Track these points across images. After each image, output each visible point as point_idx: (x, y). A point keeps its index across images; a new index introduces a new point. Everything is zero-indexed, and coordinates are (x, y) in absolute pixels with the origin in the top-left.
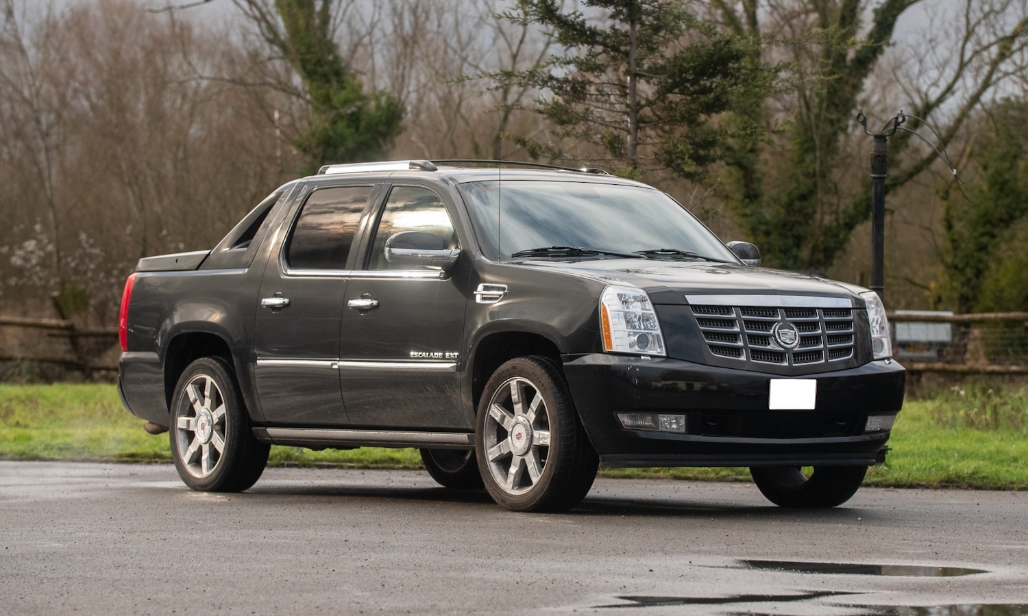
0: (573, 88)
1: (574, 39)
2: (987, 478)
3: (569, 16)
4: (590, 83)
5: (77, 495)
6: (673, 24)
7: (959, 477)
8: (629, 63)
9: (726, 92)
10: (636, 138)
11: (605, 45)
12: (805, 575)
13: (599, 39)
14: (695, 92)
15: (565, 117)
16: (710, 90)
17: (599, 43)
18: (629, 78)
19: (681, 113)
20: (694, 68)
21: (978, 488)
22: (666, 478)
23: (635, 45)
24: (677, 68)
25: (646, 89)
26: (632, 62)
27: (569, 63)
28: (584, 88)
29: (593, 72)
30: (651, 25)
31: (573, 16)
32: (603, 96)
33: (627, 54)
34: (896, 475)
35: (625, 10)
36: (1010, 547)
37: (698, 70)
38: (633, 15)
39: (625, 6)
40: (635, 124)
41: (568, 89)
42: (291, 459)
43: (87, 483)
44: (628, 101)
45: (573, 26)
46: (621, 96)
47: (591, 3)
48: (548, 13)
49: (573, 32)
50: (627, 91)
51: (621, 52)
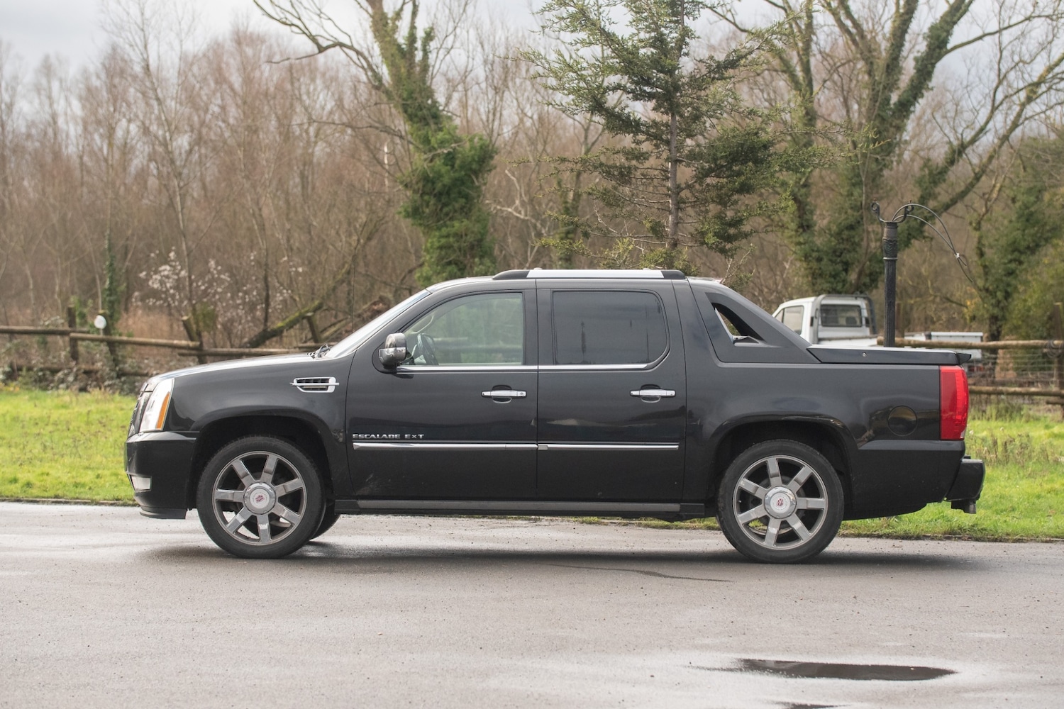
0: (621, 174)
1: (620, 129)
2: (985, 530)
3: (615, 107)
4: (636, 168)
7: (960, 529)
8: (670, 151)
10: (677, 217)
11: (647, 133)
13: (643, 128)
14: (729, 176)
15: (613, 201)
16: (741, 174)
17: (642, 132)
18: (670, 164)
20: (728, 156)
21: (977, 540)
22: (701, 528)
23: (675, 135)
24: (712, 155)
25: (686, 173)
26: (673, 149)
27: (618, 153)
28: (629, 172)
29: (638, 160)
30: (690, 116)
31: (619, 108)
32: (647, 179)
33: (668, 142)
35: (665, 104)
37: (730, 157)
38: (673, 109)
39: (666, 100)
40: (675, 205)
41: (616, 173)
44: (669, 184)
45: (619, 117)
46: (663, 180)
47: (636, 98)
48: (598, 106)
49: (620, 122)
50: (669, 175)
51: (663, 141)
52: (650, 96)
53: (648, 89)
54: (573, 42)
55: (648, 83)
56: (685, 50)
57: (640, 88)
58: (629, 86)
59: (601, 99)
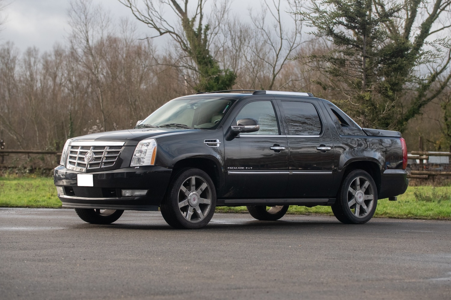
0: (341, 63)
1: (341, 43)
3: (338, 33)
4: (347, 60)
6: (379, 36)
8: (363, 52)
10: (365, 82)
11: (353, 45)
13: (351, 42)
14: (389, 64)
15: (338, 74)
16: (396, 63)
17: (351, 44)
18: (363, 58)
19: (385, 72)
20: (390, 54)
23: (365, 45)
24: (383, 54)
27: (340, 52)
28: (345, 62)
29: (349, 56)
30: (372, 37)
31: (340, 33)
32: (352, 65)
33: (362, 48)
35: (361, 31)
37: (391, 54)
39: (361, 29)
40: (365, 76)
41: (339, 62)
42: (231, 210)
44: (362, 67)
45: (340, 37)
46: (360, 65)
47: (348, 28)
48: (330, 32)
49: (340, 40)
50: (362, 63)
51: (360, 48)
52: (353, 28)
53: (353, 25)
54: (322, 3)
55: (354, 22)
57: (350, 24)
58: (345, 22)
59: (332, 28)
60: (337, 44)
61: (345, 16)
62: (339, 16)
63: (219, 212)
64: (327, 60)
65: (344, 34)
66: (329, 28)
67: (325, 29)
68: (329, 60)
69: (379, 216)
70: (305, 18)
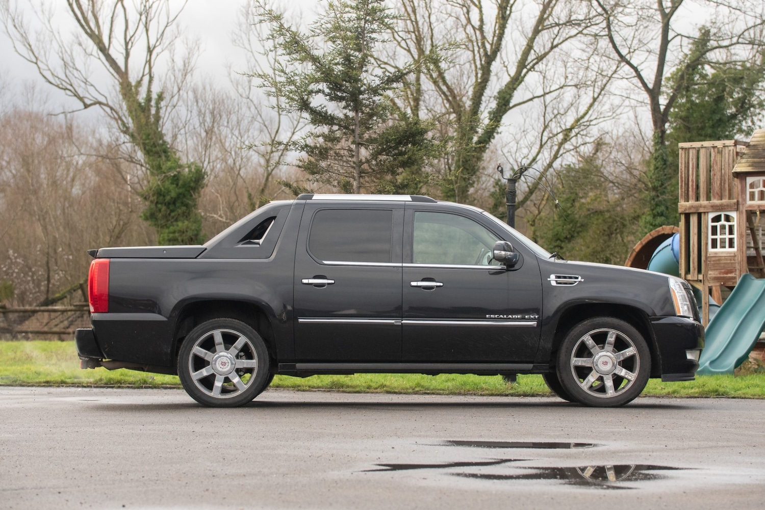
0: (321, 152)
1: (320, 122)
3: (317, 107)
4: (331, 149)
5: (17, 405)
6: (381, 112)
8: (354, 137)
9: (415, 154)
10: (359, 182)
11: (340, 125)
12: (491, 449)
13: (336, 121)
14: (395, 154)
15: (315, 170)
16: (404, 153)
17: (336, 124)
18: (354, 146)
19: (387, 167)
20: (395, 140)
23: (358, 126)
24: (384, 140)
25: (364, 153)
26: (357, 136)
27: (318, 136)
28: (327, 152)
29: (333, 142)
30: (368, 113)
31: (320, 107)
32: (339, 157)
33: (353, 131)
34: (524, 389)
35: (352, 104)
36: (613, 430)
37: (397, 141)
38: (357, 106)
39: (351, 101)
40: (358, 174)
41: (317, 152)
42: (147, 383)
43: (21, 398)
44: (354, 159)
45: (320, 113)
46: (350, 157)
47: (331, 99)
48: (305, 105)
49: (320, 117)
50: (354, 154)
51: (350, 130)
52: (341, 99)
53: (339, 94)
54: (290, 60)
55: (340, 90)
56: (364, 69)
57: (334, 93)
58: (327, 91)
59: (307, 100)
60: (315, 125)
61: (326, 81)
62: (317, 81)
63: (128, 387)
64: (299, 148)
65: (325, 109)
66: (302, 99)
67: (297, 101)
68: (303, 149)
69: (371, 390)
70: (265, 83)
